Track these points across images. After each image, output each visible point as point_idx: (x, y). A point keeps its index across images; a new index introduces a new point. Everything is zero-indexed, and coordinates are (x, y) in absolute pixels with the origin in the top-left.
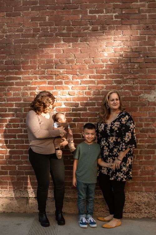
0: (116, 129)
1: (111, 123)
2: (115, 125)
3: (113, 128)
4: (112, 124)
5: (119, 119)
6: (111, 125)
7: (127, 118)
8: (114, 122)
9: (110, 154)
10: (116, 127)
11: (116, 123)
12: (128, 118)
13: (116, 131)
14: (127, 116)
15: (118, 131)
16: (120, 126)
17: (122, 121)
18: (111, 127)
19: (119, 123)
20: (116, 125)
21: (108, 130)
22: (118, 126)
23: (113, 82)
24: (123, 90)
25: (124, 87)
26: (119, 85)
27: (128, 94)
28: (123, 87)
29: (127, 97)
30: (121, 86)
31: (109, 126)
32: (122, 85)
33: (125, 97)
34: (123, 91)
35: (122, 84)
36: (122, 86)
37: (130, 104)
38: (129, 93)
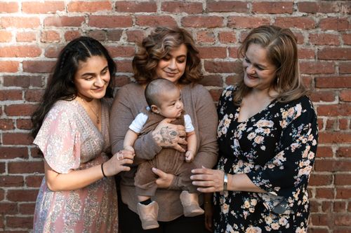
0: (259, 140)
1: (250, 119)
2: (256, 128)
3: (250, 137)
4: (250, 124)
5: (272, 113)
6: (247, 127)
7: (296, 113)
8: (258, 117)
9: (233, 212)
10: (259, 134)
11: (263, 122)
12: (299, 114)
13: (259, 146)
14: (299, 108)
15: (263, 148)
16: (272, 132)
17: (280, 118)
18: (245, 134)
19: (271, 124)
20: (262, 130)
21: (235, 140)
22: (268, 132)
23: (296, 7)
24: (319, 30)
25: (322, 21)
26: (310, 16)
27: (334, 40)
28: (319, 23)
29: (332, 50)
30: (316, 18)
31: (242, 128)
32: (319, 16)
33: (324, 50)
34: (319, 33)
35: (318, 14)
36: (317, 20)
37: (337, 68)
38: (335, 38)
